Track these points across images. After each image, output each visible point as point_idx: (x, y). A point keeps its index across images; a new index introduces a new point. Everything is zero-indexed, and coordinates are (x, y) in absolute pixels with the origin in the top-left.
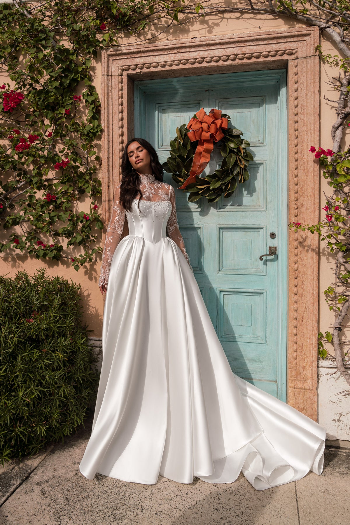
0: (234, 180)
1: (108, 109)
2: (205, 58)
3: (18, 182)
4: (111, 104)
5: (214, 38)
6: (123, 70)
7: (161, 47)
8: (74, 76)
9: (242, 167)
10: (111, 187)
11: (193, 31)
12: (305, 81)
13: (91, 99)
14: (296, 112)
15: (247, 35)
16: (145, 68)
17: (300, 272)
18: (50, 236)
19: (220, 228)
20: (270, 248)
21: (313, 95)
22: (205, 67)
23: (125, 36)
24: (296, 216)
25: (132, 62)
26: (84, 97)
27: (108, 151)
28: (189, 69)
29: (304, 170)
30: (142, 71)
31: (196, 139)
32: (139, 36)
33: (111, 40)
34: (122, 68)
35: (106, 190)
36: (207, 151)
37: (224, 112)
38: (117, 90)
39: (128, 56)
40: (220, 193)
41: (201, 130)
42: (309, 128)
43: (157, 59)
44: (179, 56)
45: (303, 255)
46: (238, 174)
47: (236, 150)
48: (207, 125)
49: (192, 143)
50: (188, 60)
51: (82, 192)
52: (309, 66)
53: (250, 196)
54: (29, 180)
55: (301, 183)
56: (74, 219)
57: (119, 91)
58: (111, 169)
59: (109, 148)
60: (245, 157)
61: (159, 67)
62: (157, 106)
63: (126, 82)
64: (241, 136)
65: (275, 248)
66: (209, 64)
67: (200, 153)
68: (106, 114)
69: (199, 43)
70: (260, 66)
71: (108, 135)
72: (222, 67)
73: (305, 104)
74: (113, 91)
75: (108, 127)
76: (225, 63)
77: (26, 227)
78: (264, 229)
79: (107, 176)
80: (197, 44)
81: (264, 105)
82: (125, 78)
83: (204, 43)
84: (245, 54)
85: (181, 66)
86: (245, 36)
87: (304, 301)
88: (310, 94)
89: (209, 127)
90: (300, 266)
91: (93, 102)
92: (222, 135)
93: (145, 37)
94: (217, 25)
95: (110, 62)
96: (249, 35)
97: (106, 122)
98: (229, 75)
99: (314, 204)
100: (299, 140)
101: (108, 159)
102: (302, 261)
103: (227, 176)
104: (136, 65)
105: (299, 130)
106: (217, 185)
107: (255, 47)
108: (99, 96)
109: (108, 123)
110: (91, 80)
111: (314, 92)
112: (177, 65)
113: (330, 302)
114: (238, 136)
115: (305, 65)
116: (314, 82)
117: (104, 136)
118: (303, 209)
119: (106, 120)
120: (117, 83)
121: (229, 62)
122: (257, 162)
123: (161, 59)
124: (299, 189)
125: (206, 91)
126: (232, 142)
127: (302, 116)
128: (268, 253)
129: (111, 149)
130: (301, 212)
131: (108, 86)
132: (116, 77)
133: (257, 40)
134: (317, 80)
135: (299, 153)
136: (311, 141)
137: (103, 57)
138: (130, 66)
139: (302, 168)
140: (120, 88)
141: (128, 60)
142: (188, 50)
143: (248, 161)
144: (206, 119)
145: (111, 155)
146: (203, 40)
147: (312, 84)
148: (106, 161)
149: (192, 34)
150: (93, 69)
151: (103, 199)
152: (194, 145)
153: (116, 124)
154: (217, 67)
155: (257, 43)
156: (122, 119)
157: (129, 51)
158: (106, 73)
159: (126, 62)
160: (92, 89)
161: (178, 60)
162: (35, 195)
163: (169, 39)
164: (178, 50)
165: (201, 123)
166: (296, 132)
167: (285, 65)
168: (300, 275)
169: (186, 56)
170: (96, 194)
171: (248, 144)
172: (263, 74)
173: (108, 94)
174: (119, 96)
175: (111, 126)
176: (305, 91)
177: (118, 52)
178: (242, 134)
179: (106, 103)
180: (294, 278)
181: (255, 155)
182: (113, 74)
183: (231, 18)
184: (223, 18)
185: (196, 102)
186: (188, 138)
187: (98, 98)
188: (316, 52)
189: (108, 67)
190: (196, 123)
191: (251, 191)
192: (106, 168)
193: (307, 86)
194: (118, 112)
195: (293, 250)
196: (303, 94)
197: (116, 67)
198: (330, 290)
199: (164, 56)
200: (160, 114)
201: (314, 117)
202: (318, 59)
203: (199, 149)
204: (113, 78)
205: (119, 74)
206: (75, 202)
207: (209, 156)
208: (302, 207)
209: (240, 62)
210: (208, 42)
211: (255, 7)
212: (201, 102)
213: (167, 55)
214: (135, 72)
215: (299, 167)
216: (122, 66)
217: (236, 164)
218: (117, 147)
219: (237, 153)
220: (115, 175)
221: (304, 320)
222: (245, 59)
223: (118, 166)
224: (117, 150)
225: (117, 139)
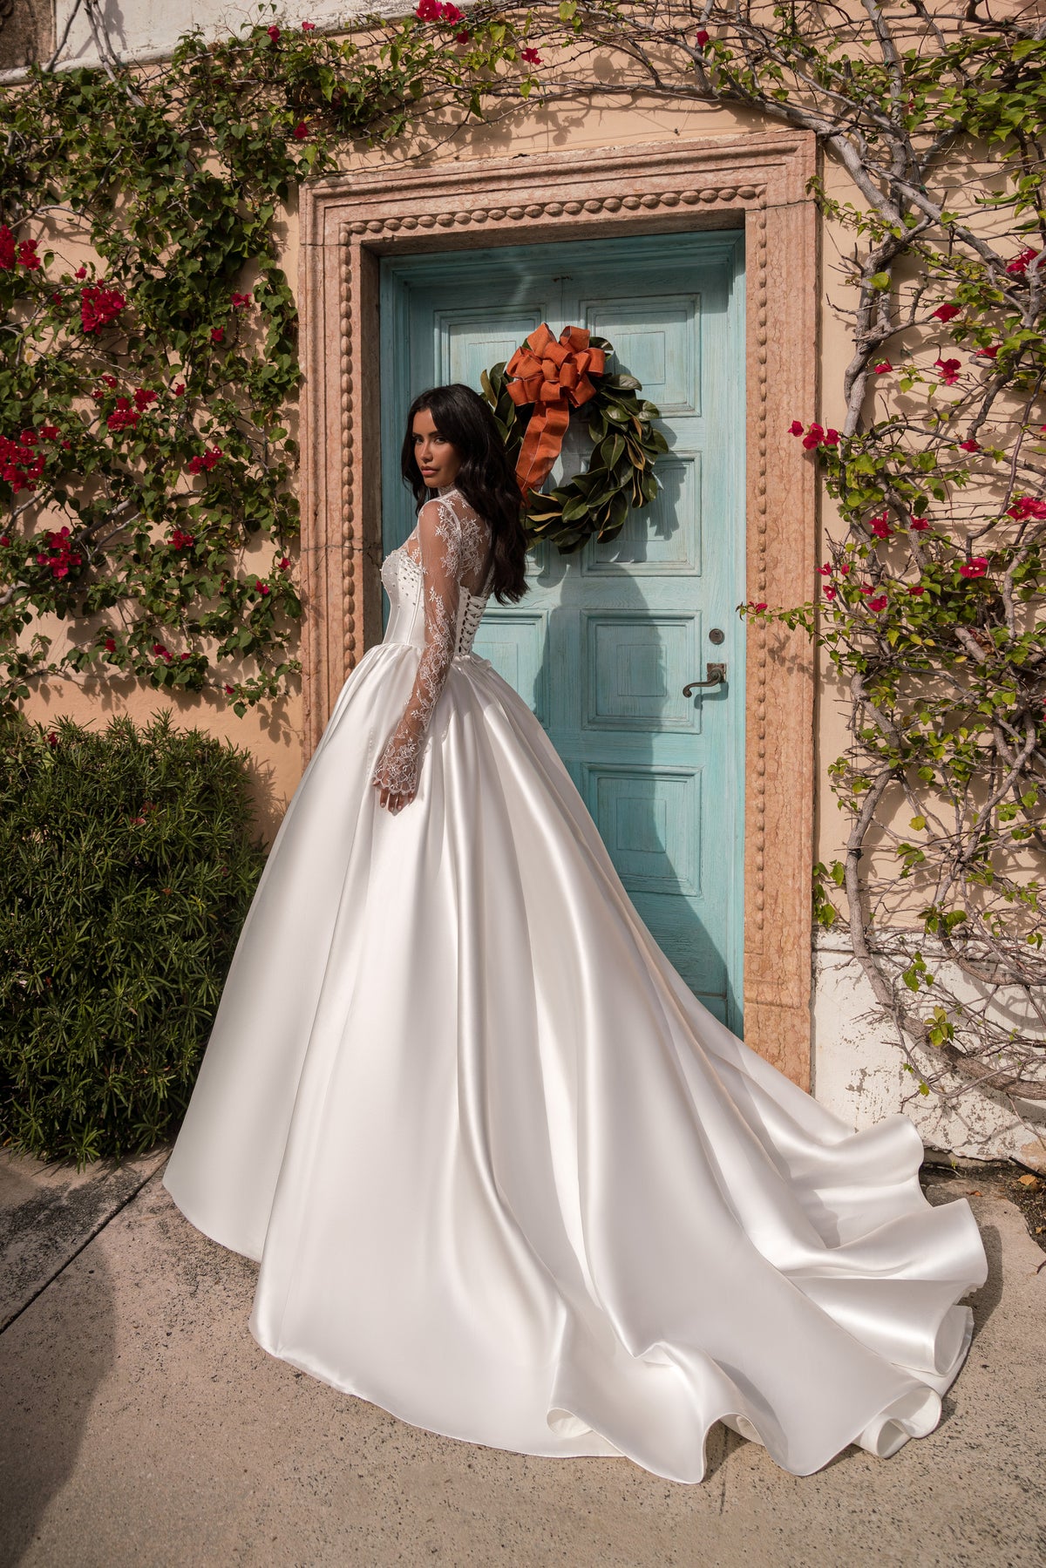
0: (619, 498)
1: (315, 328)
2: (545, 205)
4: (321, 315)
5: (566, 155)
6: (350, 233)
7: (441, 179)
8: (234, 247)
9: (641, 467)
10: (322, 515)
11: (518, 138)
12: (783, 263)
13: (274, 302)
14: (761, 338)
15: (644, 151)
16: (403, 228)
17: (770, 723)
18: (182, 632)
19: (590, 618)
20: (710, 666)
21: (801, 296)
22: (546, 227)
23: (357, 150)
24: (762, 588)
25: (372, 212)
26: (259, 297)
27: (316, 429)
28: (508, 230)
29: (781, 477)
30: (396, 234)
31: (527, 399)
32: (389, 148)
33: (323, 160)
34: (347, 227)
35: (311, 523)
36: (554, 430)
37: (597, 331)
38: (336, 282)
39: (362, 199)
40: (587, 530)
41: (538, 378)
42: (792, 377)
43: (431, 206)
44: (484, 200)
45: (777, 682)
46: (629, 485)
47: (624, 428)
48: (552, 365)
49: (518, 410)
50: (505, 209)
51: (253, 527)
52: (792, 227)
53: (662, 538)
54: (138, 499)
55: (774, 510)
56: (235, 592)
57: (340, 283)
58: (322, 472)
59: (316, 421)
60: (648, 443)
61: (437, 225)
62: (437, 317)
63: (359, 262)
64: (637, 391)
65: (723, 666)
66: (555, 220)
67: (538, 435)
68: (309, 338)
69: (531, 169)
70: (679, 224)
71: (316, 390)
72: (588, 226)
73: (783, 317)
74: (327, 284)
75: (315, 371)
76: (594, 217)
77: (131, 611)
78: (697, 619)
79: (311, 489)
80: (526, 170)
81: (697, 315)
82: (356, 252)
83: (544, 168)
84: (642, 196)
85: (490, 224)
86: (640, 152)
87: (779, 790)
88: (794, 293)
89: (558, 370)
90: (771, 710)
91: (280, 310)
92: (591, 391)
93: (404, 152)
94: (577, 122)
95: (321, 212)
96: (650, 151)
97: (309, 357)
98: (609, 242)
99: (804, 559)
100: (768, 403)
101: (315, 448)
102: (776, 696)
103: (604, 488)
104: (382, 221)
105: (769, 380)
106: (581, 512)
107: (665, 180)
108: (295, 295)
109: (315, 360)
110: (274, 255)
111: (804, 290)
112: (479, 221)
113: (842, 792)
114: (631, 393)
115: (784, 223)
116: (804, 266)
117: (306, 392)
118: (779, 573)
119: (309, 352)
120: (336, 265)
121: (605, 215)
122: (679, 455)
123: (442, 206)
124: (770, 523)
125: (556, 280)
126: (616, 406)
127: (776, 346)
128: (705, 679)
129: (322, 423)
130: (774, 578)
131: (314, 271)
132: (335, 249)
133: (669, 162)
134: (811, 260)
135: (768, 437)
136: (797, 408)
137: (302, 202)
138: (366, 222)
139: (777, 472)
140: (344, 276)
141: (362, 209)
142: (504, 185)
143: (655, 453)
144: (552, 350)
145: (322, 439)
146: (540, 160)
147: (799, 269)
148: (311, 452)
149: (516, 147)
150: (282, 229)
151: (303, 544)
152: (526, 413)
153: (335, 363)
154: (576, 225)
155: (669, 170)
156: (349, 352)
157: (366, 187)
158: (309, 241)
159: (357, 213)
160: (277, 277)
161: (483, 209)
162: (150, 533)
163: (462, 157)
164: (483, 186)
165: (541, 359)
166: (763, 387)
167: (736, 222)
168: (771, 730)
169: (501, 199)
170: (288, 531)
171: (656, 411)
172: (691, 242)
173: (315, 290)
174: (341, 296)
175: (321, 368)
176: (784, 287)
177: (339, 189)
178: (640, 388)
179: (310, 313)
180: (756, 738)
181: (674, 438)
182: (328, 242)
183: (609, 108)
184: (589, 107)
185: (532, 307)
186: (509, 398)
187: (292, 300)
188: (808, 192)
189: (315, 225)
190: (528, 360)
191: (667, 526)
192: (311, 470)
193: (789, 273)
194: (338, 335)
195: (755, 670)
196: (778, 293)
197: (334, 225)
198: (839, 767)
199: (450, 199)
200: (445, 336)
201: (804, 350)
202: (813, 210)
203: (536, 424)
204: (327, 251)
205: (342, 242)
206: (237, 551)
207: (558, 441)
208: (775, 566)
209: (631, 214)
210: (552, 167)
211: (665, 81)
212: (542, 307)
213: (456, 198)
214: (379, 236)
215: (769, 470)
216: (349, 223)
217: (624, 461)
218: (336, 418)
219: (627, 434)
220: (332, 485)
221: (780, 832)
222: (642, 207)
223: (338, 466)
224: (336, 428)
225: (336, 401)
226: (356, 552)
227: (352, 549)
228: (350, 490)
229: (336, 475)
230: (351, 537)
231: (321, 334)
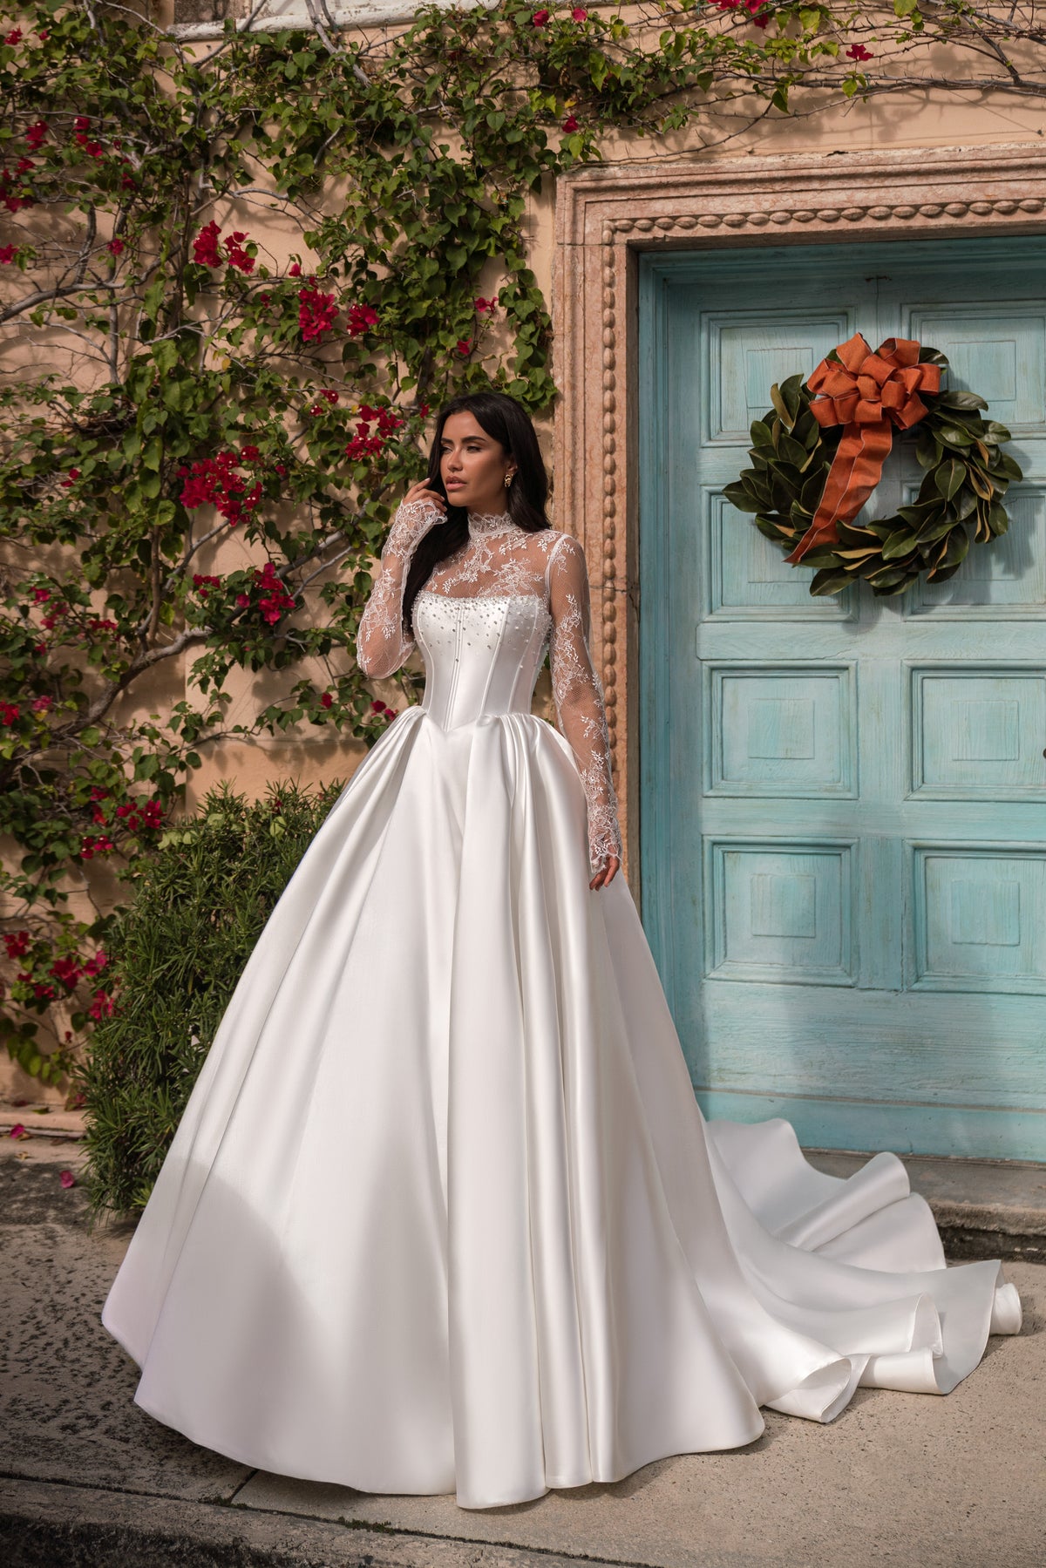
0: (959, 531)
1: (574, 339)
3: (322, 532)
4: (581, 324)
5: (898, 155)
6: (614, 231)
7: (731, 176)
8: (478, 246)
9: (986, 497)
11: (833, 132)
13: (526, 308)
16: (677, 228)
19: (912, 668)
23: (623, 136)
25: (642, 210)
26: (505, 301)
27: (573, 454)
28: (818, 233)
30: (669, 234)
31: (836, 418)
32: (661, 138)
33: (584, 148)
34: (612, 225)
36: (872, 454)
37: (926, 340)
38: (598, 286)
39: (631, 195)
40: (913, 569)
41: (853, 397)
43: (717, 205)
44: (788, 201)
46: (972, 518)
47: (965, 452)
48: (872, 382)
49: (823, 432)
50: (814, 211)
53: (1011, 577)
57: (603, 289)
58: (580, 502)
59: (574, 444)
60: (995, 469)
61: (724, 226)
63: (624, 264)
64: (981, 410)
67: (851, 460)
68: (567, 350)
69: (851, 169)
71: (574, 409)
72: (925, 230)
74: (588, 289)
75: (573, 387)
76: (933, 223)
80: (844, 170)
82: (621, 253)
84: (995, 201)
85: (794, 227)
86: (994, 156)
89: (879, 387)
91: (533, 317)
92: (922, 411)
93: (679, 143)
95: (581, 207)
96: (1007, 155)
97: (567, 372)
101: (573, 474)
103: (939, 521)
104: (653, 220)
106: (906, 548)
108: (547, 299)
109: (573, 375)
110: (520, 252)
112: (780, 223)
114: (974, 414)
117: (563, 410)
119: (567, 365)
120: (599, 267)
121: (946, 221)
122: (1036, 483)
123: (733, 205)
125: (868, 280)
126: (954, 427)
129: (580, 445)
131: (573, 274)
132: (597, 249)
133: (1031, 167)
137: (559, 196)
138: (634, 220)
140: (607, 280)
141: (630, 206)
142: (816, 185)
143: (1006, 481)
144: (871, 365)
145: (580, 464)
146: (863, 160)
148: (568, 479)
149: (830, 142)
150: (531, 223)
152: (833, 436)
153: (595, 378)
156: (612, 366)
157: (636, 182)
158: (568, 239)
159: (625, 210)
160: (526, 279)
161: (785, 211)
163: (757, 152)
164: (786, 186)
165: (855, 376)
169: (808, 200)
171: (1005, 433)
173: (574, 296)
174: (604, 303)
175: (580, 384)
177: (604, 183)
178: (986, 407)
179: (568, 322)
181: (1028, 463)
182: (588, 240)
185: (838, 310)
186: (812, 417)
187: (543, 305)
189: (574, 222)
190: (839, 375)
191: (1018, 564)
192: (567, 500)
194: (600, 346)
197: (595, 224)
199: (742, 198)
200: (714, 341)
203: (846, 448)
204: (588, 252)
205: (606, 241)
207: (877, 468)
209: (980, 221)
213: (752, 197)
214: (649, 236)
216: (614, 220)
217: (966, 488)
218: (596, 441)
219: (969, 460)
220: (592, 517)
222: (995, 214)
223: (598, 495)
224: (597, 452)
225: (596, 420)
226: (618, 594)
227: (614, 590)
228: (612, 523)
229: (596, 506)
230: (613, 576)
231: (580, 344)
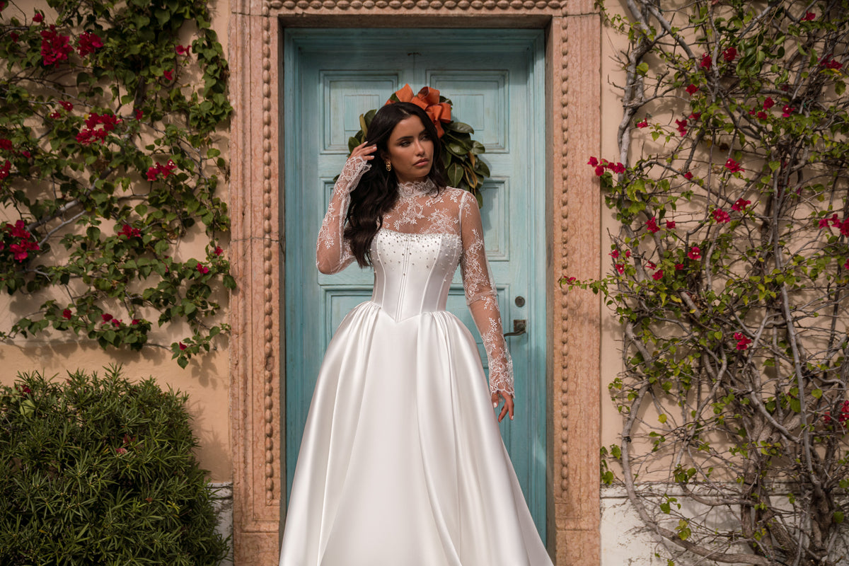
1: (243, 76)
2: (417, 1)
3: (63, 201)
4: (248, 66)
6: (270, 7)
8: (178, 10)
9: (473, 186)
10: (248, 215)
12: (579, 53)
13: (210, 54)
14: (564, 101)
16: (310, 8)
17: (571, 358)
18: (124, 304)
20: (515, 322)
21: (591, 76)
22: (417, 16)
24: (565, 267)
26: (197, 49)
27: (244, 151)
28: (389, 16)
29: (577, 194)
30: (306, 12)
34: (268, 3)
35: (240, 220)
37: (445, 93)
38: (259, 42)
42: (584, 128)
45: (575, 330)
47: (462, 158)
50: (388, 1)
51: (188, 223)
52: (585, 30)
54: (85, 200)
55: (573, 215)
56: (175, 272)
57: (263, 44)
58: (248, 183)
59: (244, 145)
60: (478, 170)
61: (337, 8)
62: (322, 75)
63: (276, 30)
64: (471, 134)
65: (524, 321)
66: (423, 12)
68: (239, 83)
70: (505, 22)
71: (244, 122)
72: (447, 18)
73: (578, 89)
74: (253, 44)
75: (243, 108)
76: (451, 12)
77: (74, 289)
78: (506, 290)
79: (240, 196)
81: (506, 86)
82: (274, 23)
85: (377, 11)
87: (577, 402)
88: (586, 73)
90: (571, 348)
91: (215, 61)
97: (239, 97)
98: (453, 31)
99: (593, 248)
100: (569, 145)
101: (243, 164)
102: (575, 339)
104: (296, 1)
105: (569, 130)
108: (225, 50)
109: (243, 99)
110: (207, 18)
111: (593, 71)
112: (369, 8)
113: (617, 401)
114: (466, 136)
115: (579, 27)
116: (593, 56)
117: (236, 122)
118: (576, 256)
119: (239, 94)
120: (260, 30)
121: (458, 12)
122: (494, 179)
124: (570, 224)
125: (409, 54)
126: (457, 143)
127: (574, 107)
128: (513, 331)
129: (248, 146)
130: (573, 261)
131: (243, 33)
132: (258, 18)
134: (597, 52)
135: (569, 167)
136: (588, 149)
138: (283, 1)
139: (574, 190)
140: (266, 39)
143: (483, 177)
145: (248, 158)
147: (590, 57)
148: (240, 168)
151: (233, 236)
153: (258, 104)
154: (438, 17)
156: (268, 95)
158: (239, 10)
160: (210, 36)
162: (100, 227)
166: (565, 133)
167: (546, 24)
168: (572, 362)
170: (219, 228)
171: (482, 149)
172: (508, 35)
173: (243, 47)
174: (263, 54)
175: (248, 106)
176: (579, 68)
178: (473, 132)
179: (240, 64)
180: (561, 368)
182: (253, 12)
185: (392, 72)
187: (222, 54)
188: (596, 8)
189: (243, 1)
192: (240, 181)
193: (582, 60)
194: (261, 82)
195: (560, 322)
196: (576, 72)
197: (257, 2)
198: (617, 383)
200: (327, 90)
201: (594, 111)
202: (599, 20)
204: (252, 19)
205: (265, 13)
206: (174, 241)
208: (574, 253)
209: (476, 12)
212: (400, 73)
214: (292, 12)
215: (569, 189)
217: (464, 180)
218: (259, 144)
219: (465, 164)
220: (256, 192)
221: (578, 430)
222: (484, 8)
223: (260, 178)
224: (259, 150)
225: (259, 130)
226: (273, 243)
227: (271, 240)
228: (269, 197)
229: (259, 185)
230: (269, 232)
231: (248, 80)
